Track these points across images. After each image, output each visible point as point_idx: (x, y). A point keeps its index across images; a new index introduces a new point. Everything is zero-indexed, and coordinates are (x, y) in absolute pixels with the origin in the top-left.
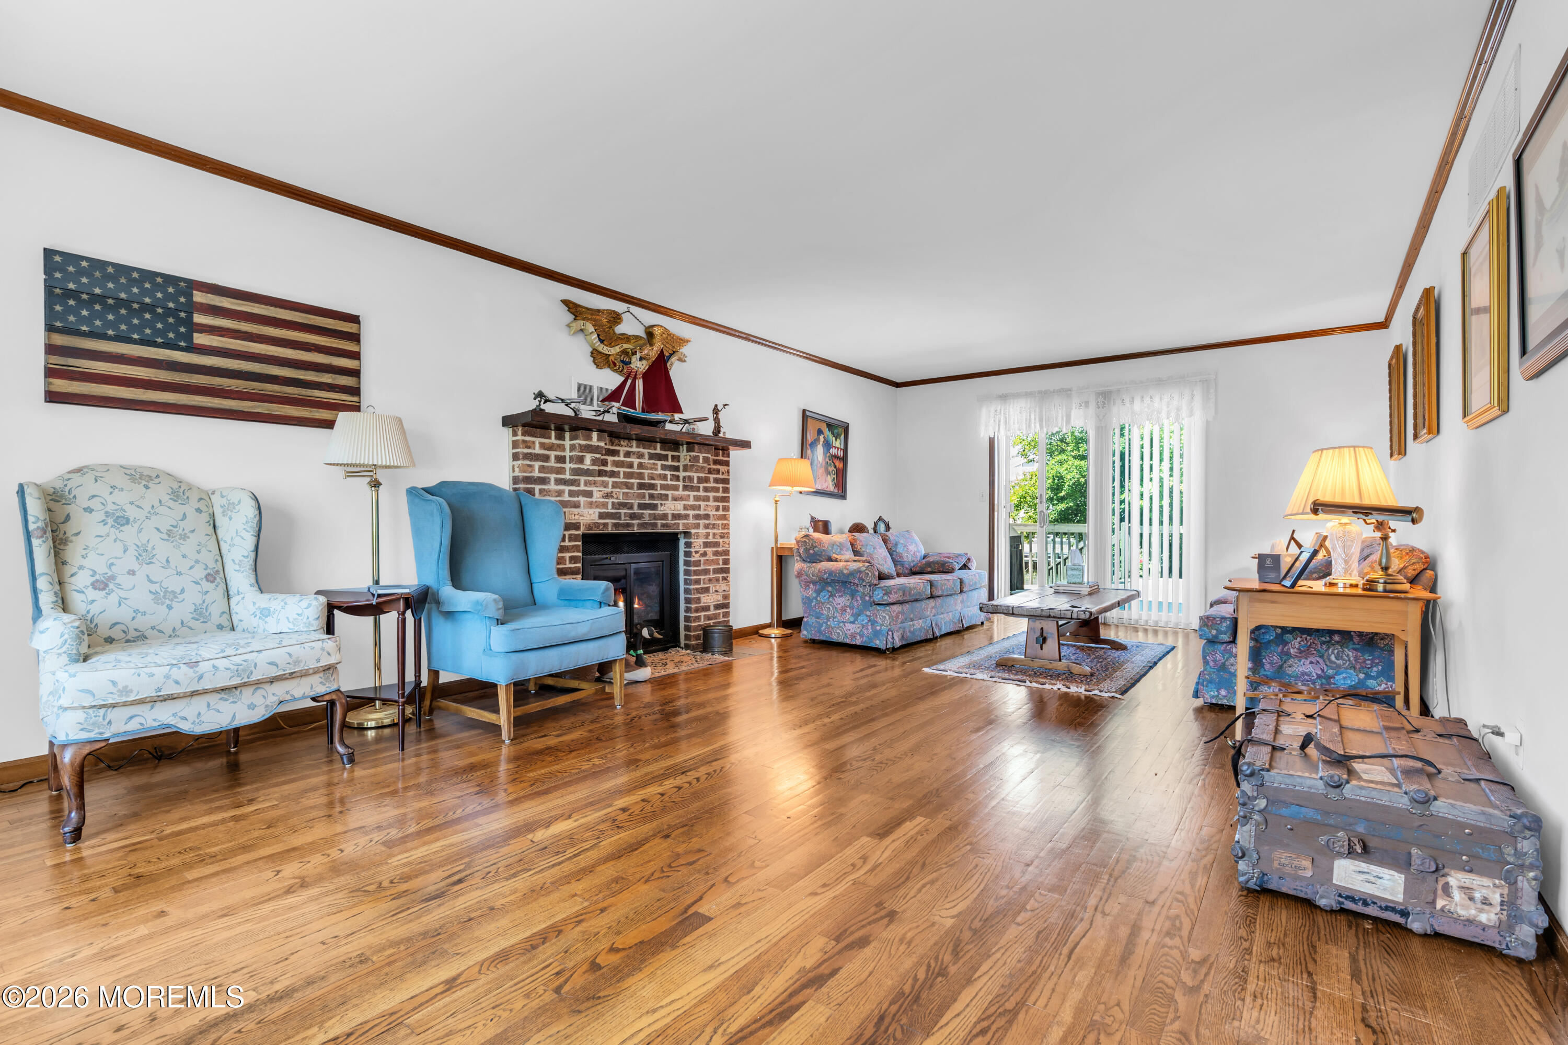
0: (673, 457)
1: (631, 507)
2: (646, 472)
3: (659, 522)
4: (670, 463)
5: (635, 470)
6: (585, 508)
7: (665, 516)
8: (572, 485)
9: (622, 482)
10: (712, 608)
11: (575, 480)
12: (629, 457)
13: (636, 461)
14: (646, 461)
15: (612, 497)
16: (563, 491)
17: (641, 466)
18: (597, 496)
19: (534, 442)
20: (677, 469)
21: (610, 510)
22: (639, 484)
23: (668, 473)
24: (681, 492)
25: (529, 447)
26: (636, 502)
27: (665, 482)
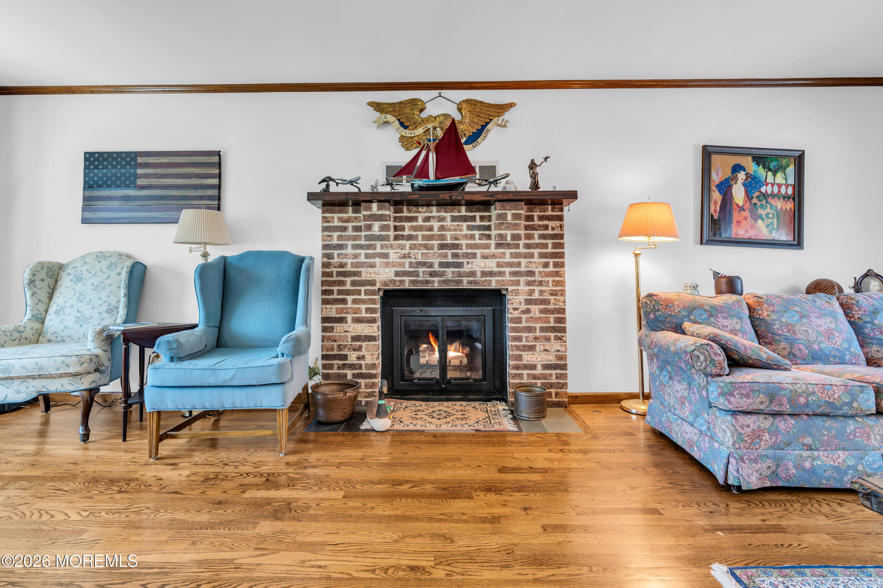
0: (482, 218)
1: (431, 265)
2: (448, 234)
3: (465, 280)
4: (478, 223)
5: (436, 232)
6: (380, 267)
7: (472, 274)
8: (368, 249)
9: (420, 245)
10: (539, 367)
11: (371, 245)
12: (429, 222)
13: (436, 225)
14: (448, 223)
15: (410, 257)
16: (360, 255)
17: (442, 228)
18: (394, 256)
19: (333, 217)
20: (489, 228)
21: (407, 268)
22: (439, 244)
23: (477, 233)
24: (493, 250)
25: (329, 222)
26: (436, 262)
27: (473, 242)
